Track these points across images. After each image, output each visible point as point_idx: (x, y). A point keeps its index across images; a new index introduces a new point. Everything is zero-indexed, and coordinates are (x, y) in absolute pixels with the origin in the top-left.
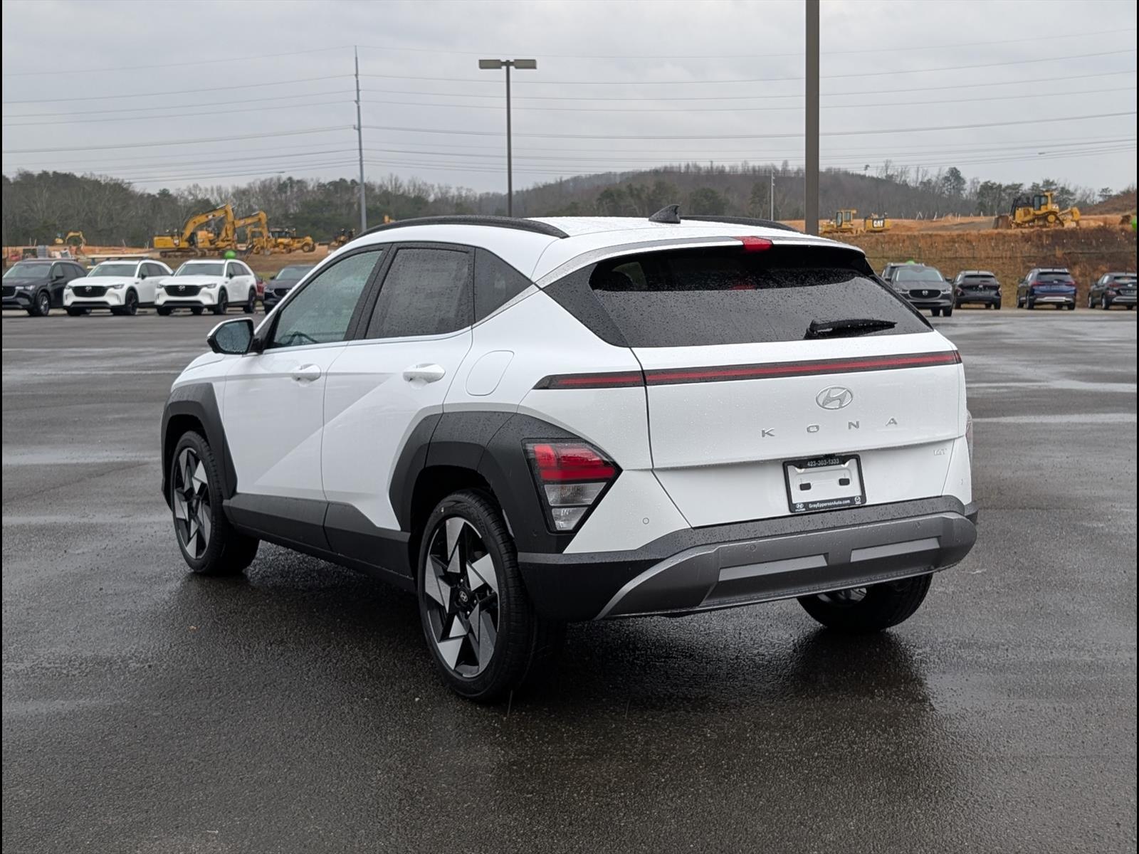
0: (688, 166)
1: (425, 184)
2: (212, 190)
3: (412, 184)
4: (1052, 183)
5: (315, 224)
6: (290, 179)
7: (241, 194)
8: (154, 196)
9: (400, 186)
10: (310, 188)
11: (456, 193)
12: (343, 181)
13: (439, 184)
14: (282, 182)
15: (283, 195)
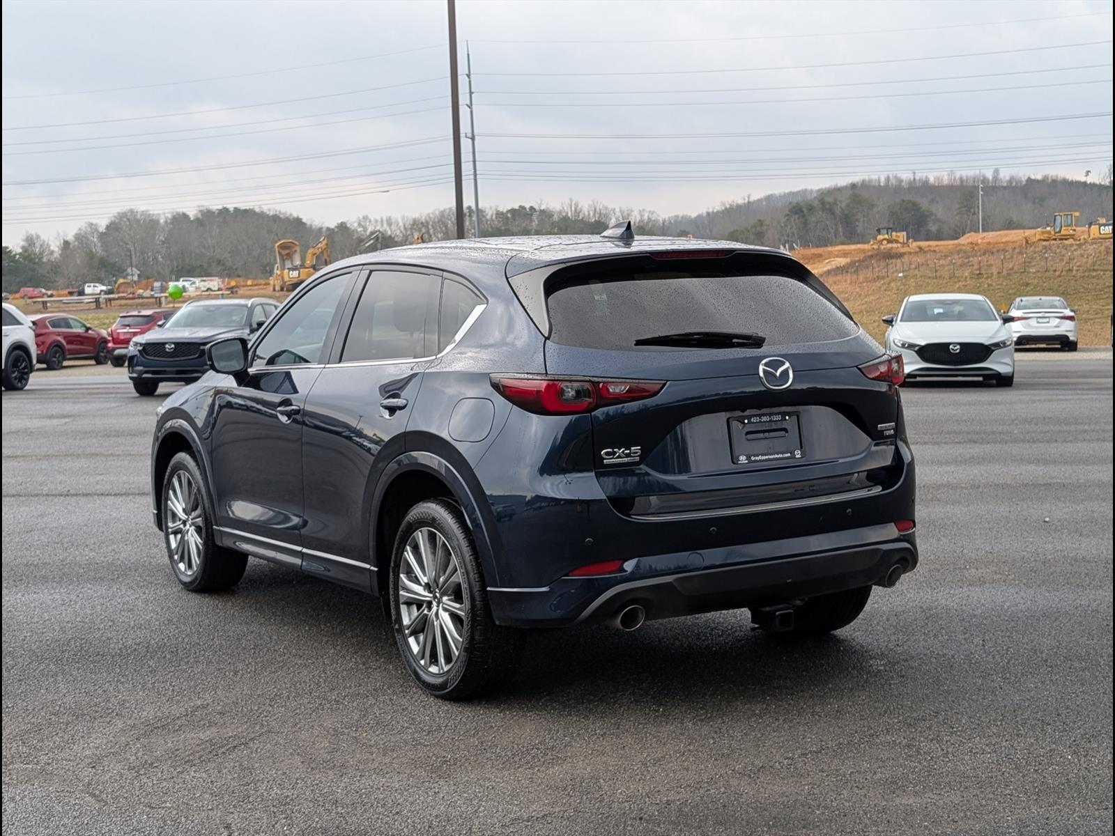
8: (332, 229)
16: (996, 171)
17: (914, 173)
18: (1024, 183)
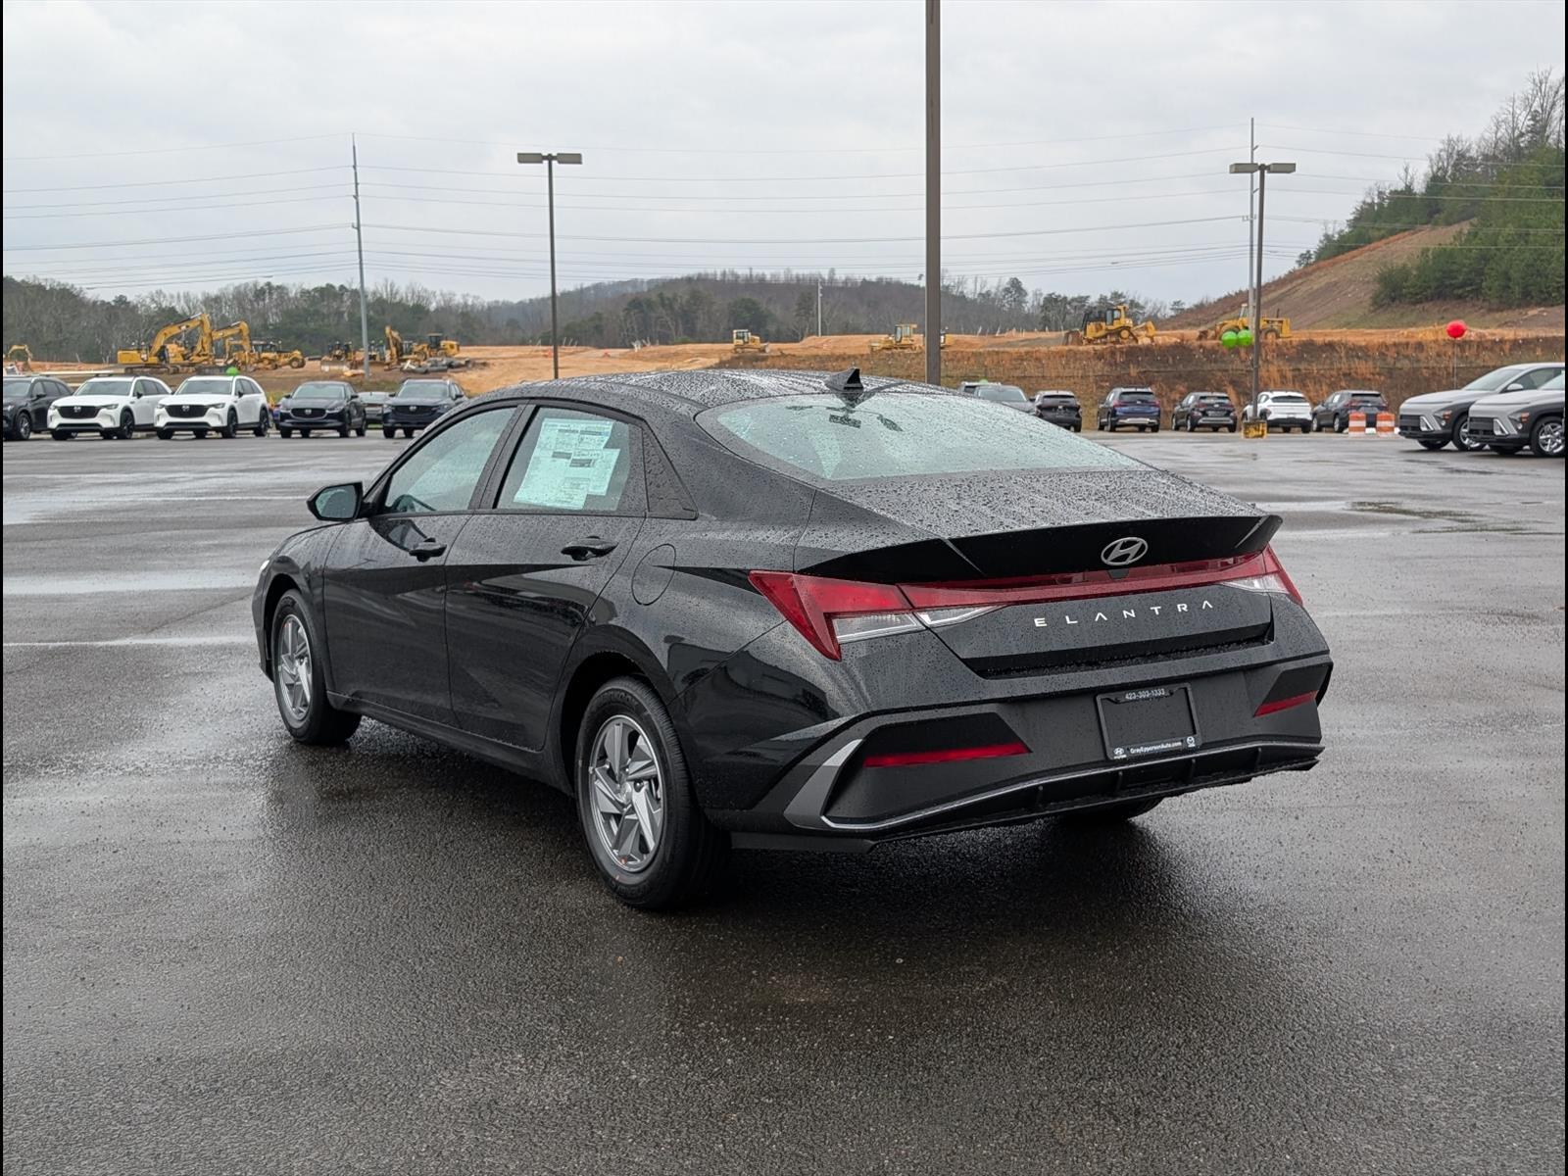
0: (724, 274)
1: (426, 291)
2: (179, 296)
3: (410, 290)
4: (1121, 296)
5: (299, 336)
6: (269, 284)
7: (212, 302)
8: (109, 303)
9: (397, 293)
10: (292, 295)
11: (462, 301)
12: (330, 287)
13: (441, 291)
14: (259, 288)
15: (261, 303)
16: (832, 271)
17: (751, 269)
18: (859, 284)
